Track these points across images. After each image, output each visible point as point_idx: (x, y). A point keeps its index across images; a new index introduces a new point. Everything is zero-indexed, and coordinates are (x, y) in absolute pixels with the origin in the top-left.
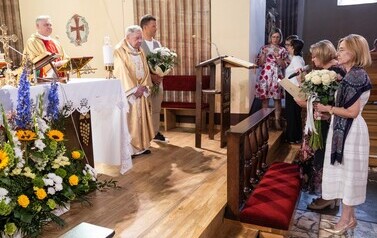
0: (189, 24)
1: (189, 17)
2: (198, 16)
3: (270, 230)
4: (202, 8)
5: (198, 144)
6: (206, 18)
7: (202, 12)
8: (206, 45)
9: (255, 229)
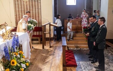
0: (34, 12)
1: (34, 10)
2: (37, 10)
3: (73, 67)
4: (38, 7)
5: (43, 48)
6: (39, 10)
7: (38, 9)
8: (40, 18)
9: (70, 68)
